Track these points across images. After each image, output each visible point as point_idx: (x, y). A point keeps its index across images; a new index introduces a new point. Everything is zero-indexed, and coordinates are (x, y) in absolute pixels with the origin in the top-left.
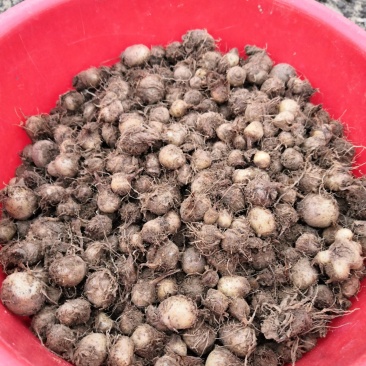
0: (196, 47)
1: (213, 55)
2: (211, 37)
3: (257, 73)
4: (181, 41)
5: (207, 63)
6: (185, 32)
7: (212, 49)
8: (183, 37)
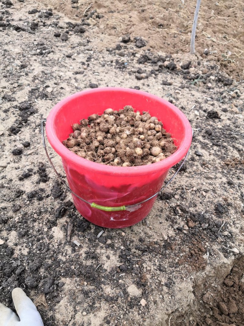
0: (127, 110)
1: (132, 112)
2: (132, 108)
3: (144, 118)
4: (123, 109)
5: (130, 114)
6: (125, 106)
7: (132, 111)
8: (124, 107)
